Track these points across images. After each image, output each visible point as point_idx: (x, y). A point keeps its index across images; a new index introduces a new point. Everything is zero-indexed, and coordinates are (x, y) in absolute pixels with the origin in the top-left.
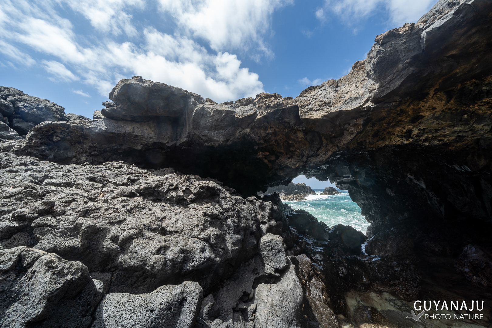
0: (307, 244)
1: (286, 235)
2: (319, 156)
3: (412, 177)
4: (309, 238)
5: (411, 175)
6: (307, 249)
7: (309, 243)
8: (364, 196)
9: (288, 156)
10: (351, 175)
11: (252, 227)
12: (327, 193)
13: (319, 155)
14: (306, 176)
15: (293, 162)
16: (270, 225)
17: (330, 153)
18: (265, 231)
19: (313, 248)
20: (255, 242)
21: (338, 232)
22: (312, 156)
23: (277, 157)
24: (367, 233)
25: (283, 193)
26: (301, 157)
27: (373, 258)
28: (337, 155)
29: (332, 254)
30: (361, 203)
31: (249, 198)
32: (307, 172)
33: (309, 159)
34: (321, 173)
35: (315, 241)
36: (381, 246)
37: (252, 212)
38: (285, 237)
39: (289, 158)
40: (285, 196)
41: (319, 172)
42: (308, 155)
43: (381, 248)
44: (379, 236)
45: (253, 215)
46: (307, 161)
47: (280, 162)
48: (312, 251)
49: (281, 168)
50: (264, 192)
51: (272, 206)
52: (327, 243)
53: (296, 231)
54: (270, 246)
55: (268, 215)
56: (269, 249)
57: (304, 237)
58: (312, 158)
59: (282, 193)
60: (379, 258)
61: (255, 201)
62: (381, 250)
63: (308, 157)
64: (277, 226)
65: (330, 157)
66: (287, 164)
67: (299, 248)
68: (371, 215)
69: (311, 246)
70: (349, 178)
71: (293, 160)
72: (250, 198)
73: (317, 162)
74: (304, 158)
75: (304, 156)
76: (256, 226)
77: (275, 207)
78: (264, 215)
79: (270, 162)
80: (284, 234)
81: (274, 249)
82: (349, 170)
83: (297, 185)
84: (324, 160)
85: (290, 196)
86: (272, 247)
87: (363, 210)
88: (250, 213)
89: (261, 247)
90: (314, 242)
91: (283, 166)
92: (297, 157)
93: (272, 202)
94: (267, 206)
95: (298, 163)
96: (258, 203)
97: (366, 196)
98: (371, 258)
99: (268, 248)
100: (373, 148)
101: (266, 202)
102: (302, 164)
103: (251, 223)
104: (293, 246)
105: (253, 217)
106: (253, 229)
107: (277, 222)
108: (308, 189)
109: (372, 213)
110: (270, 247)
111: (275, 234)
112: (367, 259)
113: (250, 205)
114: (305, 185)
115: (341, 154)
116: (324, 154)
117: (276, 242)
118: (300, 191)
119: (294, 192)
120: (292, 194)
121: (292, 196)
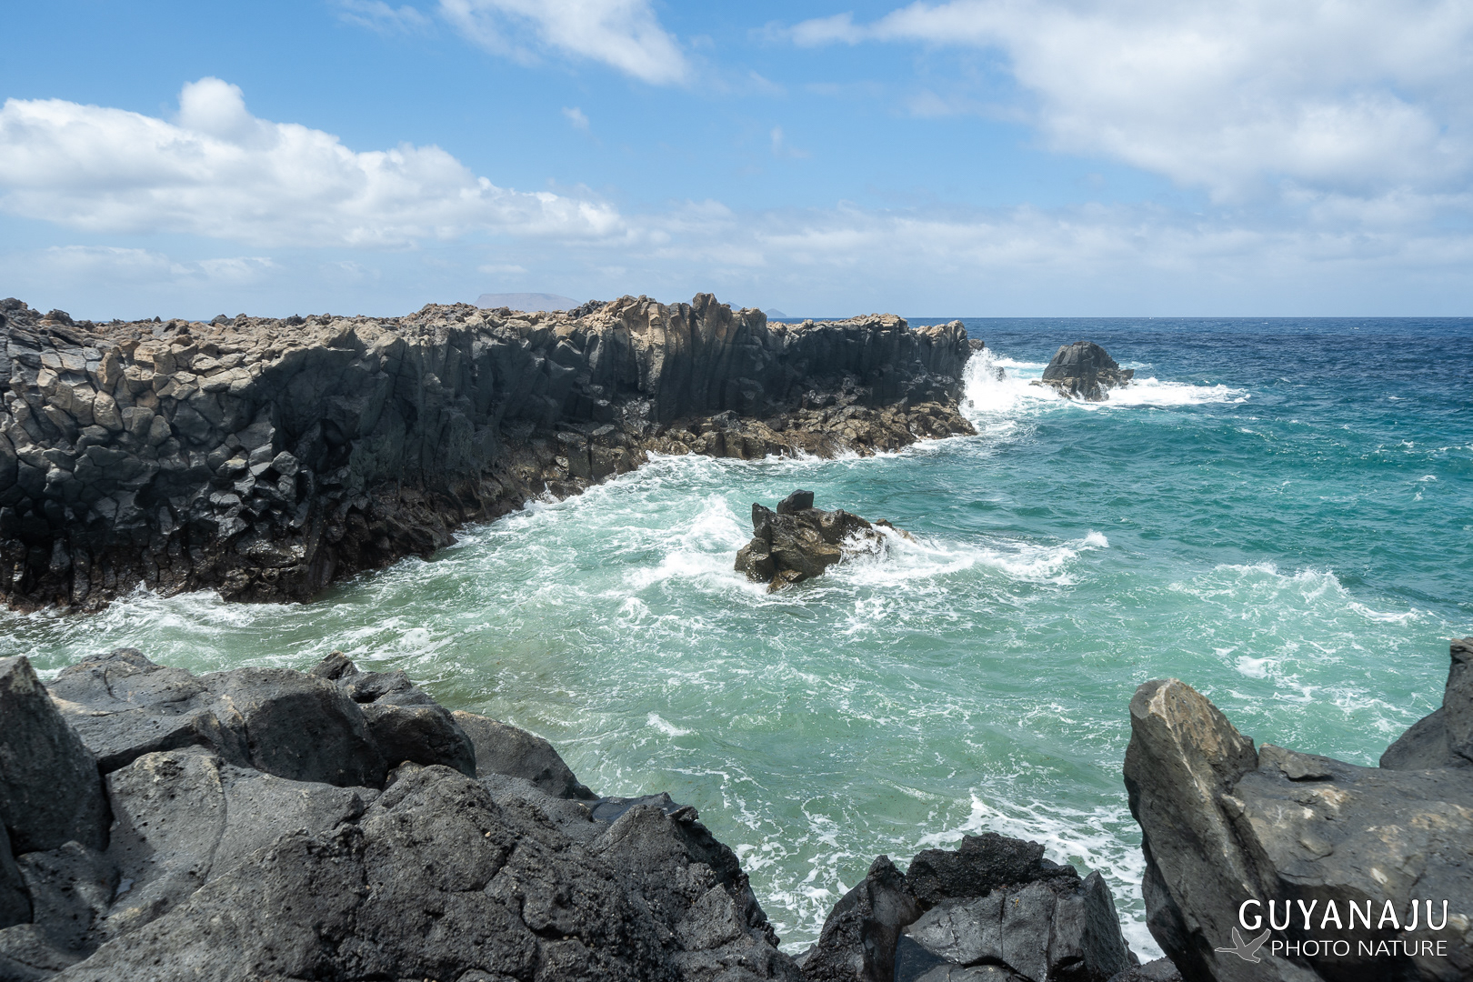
40: (867, 417)
59: (842, 397)
83: (926, 341)
85: (887, 416)
118: (939, 378)
119: (911, 387)
120: (902, 402)
121: (896, 414)
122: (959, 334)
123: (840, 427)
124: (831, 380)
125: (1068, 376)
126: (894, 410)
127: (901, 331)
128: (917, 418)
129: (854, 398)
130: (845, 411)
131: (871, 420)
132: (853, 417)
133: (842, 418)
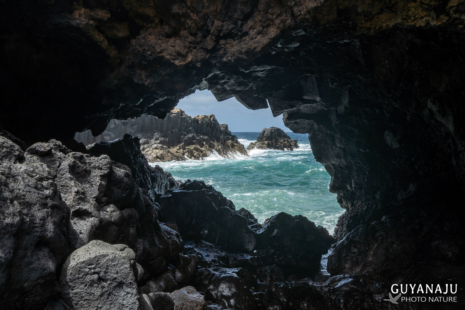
0: (201, 262)
1: (146, 243)
2: (247, 38)
3: (434, 109)
4: (208, 249)
5: (434, 103)
6: (202, 273)
7: (208, 259)
8: (340, 148)
9: (167, 29)
10: (320, 96)
11: (43, 225)
12: (266, 142)
13: (246, 34)
14: (215, 95)
15: (177, 48)
16: (101, 221)
17: (273, 32)
18: (84, 236)
19: (216, 270)
20: (51, 265)
21: (276, 231)
22: (229, 35)
23: (135, 32)
24: (336, 231)
25: (157, 139)
26: (200, 34)
27: (340, 280)
28: (293, 40)
29: (258, 280)
30: (332, 165)
31: (39, 144)
32: (217, 83)
33: (222, 42)
34: (252, 87)
35: (223, 254)
36: (358, 255)
37: (45, 183)
38: (144, 248)
39: (168, 36)
40: (162, 148)
41: (247, 85)
42: (221, 31)
43: (358, 260)
44: (357, 235)
45: (47, 192)
46: (214, 50)
47: (141, 46)
48: (212, 278)
49: (144, 63)
50: (96, 133)
51: (111, 168)
52: (249, 257)
53: (174, 232)
54: (94, 273)
55: (96, 193)
56: (92, 282)
57: (196, 247)
58: (230, 41)
59: (153, 141)
60: (350, 280)
61: (60, 154)
62: (356, 264)
63: (218, 38)
64: (121, 223)
65: (274, 41)
66: (161, 52)
67: (179, 275)
68: (348, 191)
69: (210, 267)
70: (315, 105)
71: (178, 41)
72: (42, 146)
73: (241, 53)
74: (208, 38)
75: (208, 32)
76: (54, 223)
77: (120, 172)
78: (83, 193)
79: (113, 41)
80: (141, 240)
81: (105, 281)
82: (316, 86)
83: (195, 121)
84: (258, 50)
85: (174, 150)
86: (102, 274)
87: (334, 181)
88: (36, 188)
89: (68, 277)
90: (220, 258)
91: (151, 58)
92: (191, 34)
93: (111, 158)
94: (95, 168)
95: (191, 51)
96: (67, 161)
97: (344, 150)
98: (336, 282)
99: (88, 278)
100: (369, 29)
101: (93, 158)
102: (201, 55)
103: (39, 214)
104: (166, 270)
105: (47, 197)
106: (46, 230)
107: (124, 212)
108: (221, 132)
109: (351, 186)
110: (96, 276)
111: (113, 242)
112: (328, 282)
113: (38, 164)
114: (215, 120)
115: (302, 40)
116: (259, 33)
117: (112, 260)
118: (202, 137)
119: (185, 138)
120: (182, 144)
121: (179, 149)
122: (212, 119)
123: (149, 152)
124: (149, 134)
125: (266, 140)
126: (178, 148)
127: (182, 115)
128: (188, 151)
129: (158, 141)
130: (152, 146)
131: (164, 150)
132: (156, 148)
133: (151, 149)
